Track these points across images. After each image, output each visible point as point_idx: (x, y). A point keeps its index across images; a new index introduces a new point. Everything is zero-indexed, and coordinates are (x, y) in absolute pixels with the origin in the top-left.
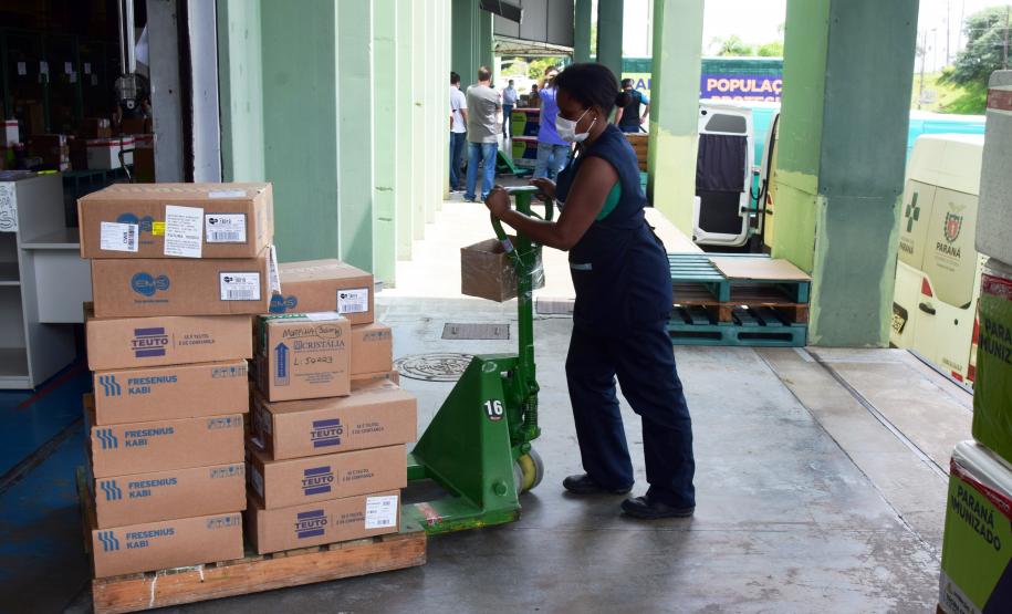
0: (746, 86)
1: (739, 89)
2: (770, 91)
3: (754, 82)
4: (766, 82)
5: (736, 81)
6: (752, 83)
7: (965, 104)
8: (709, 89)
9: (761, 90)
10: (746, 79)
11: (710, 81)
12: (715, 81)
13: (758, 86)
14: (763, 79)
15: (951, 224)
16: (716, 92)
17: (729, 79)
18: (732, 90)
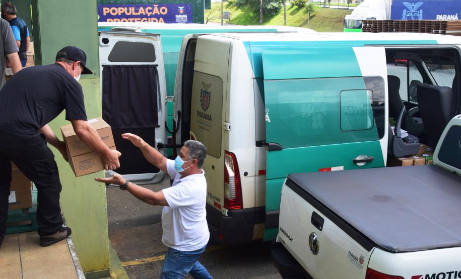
0: (128, 11)
1: (124, 13)
2: (144, 14)
3: (133, 9)
4: (141, 9)
5: (122, 8)
6: (132, 9)
7: (242, 18)
8: (105, 14)
9: (139, 14)
10: (128, 8)
11: (105, 9)
12: (108, 9)
13: (137, 11)
14: (139, 7)
15: (204, 99)
16: (109, 16)
17: (117, 7)
18: (120, 14)
